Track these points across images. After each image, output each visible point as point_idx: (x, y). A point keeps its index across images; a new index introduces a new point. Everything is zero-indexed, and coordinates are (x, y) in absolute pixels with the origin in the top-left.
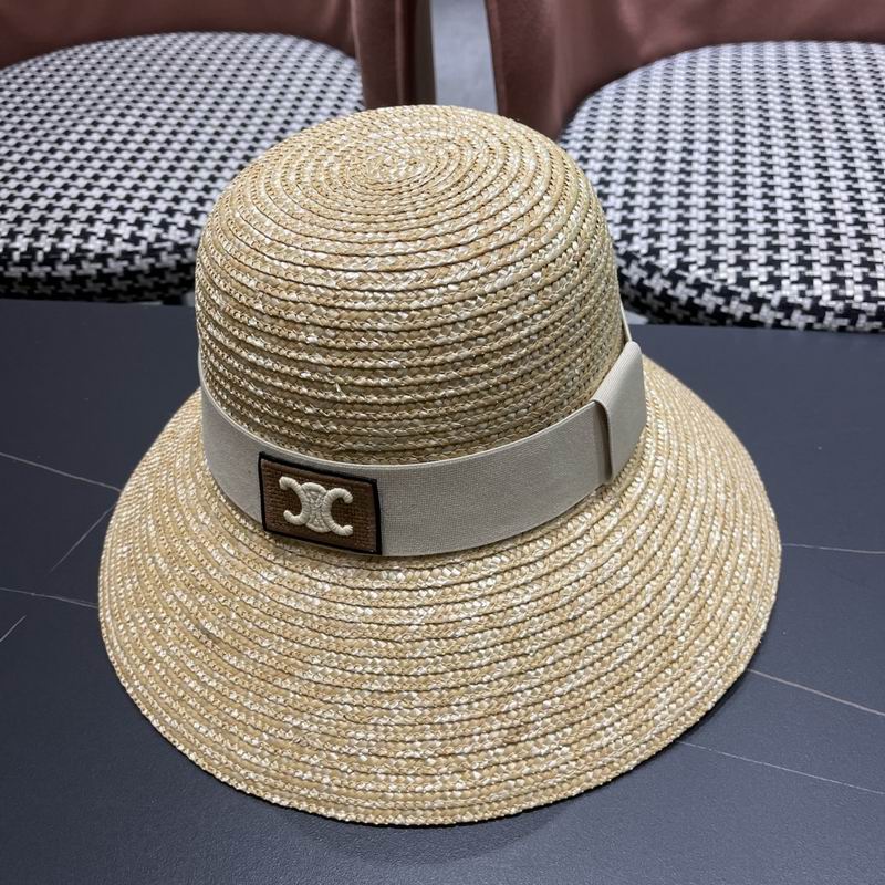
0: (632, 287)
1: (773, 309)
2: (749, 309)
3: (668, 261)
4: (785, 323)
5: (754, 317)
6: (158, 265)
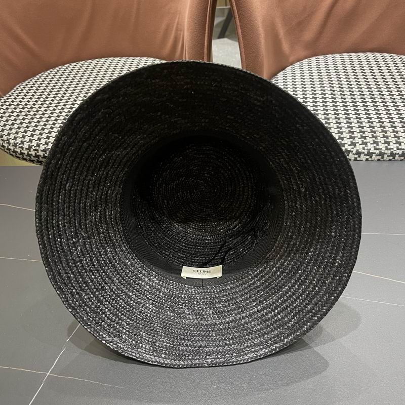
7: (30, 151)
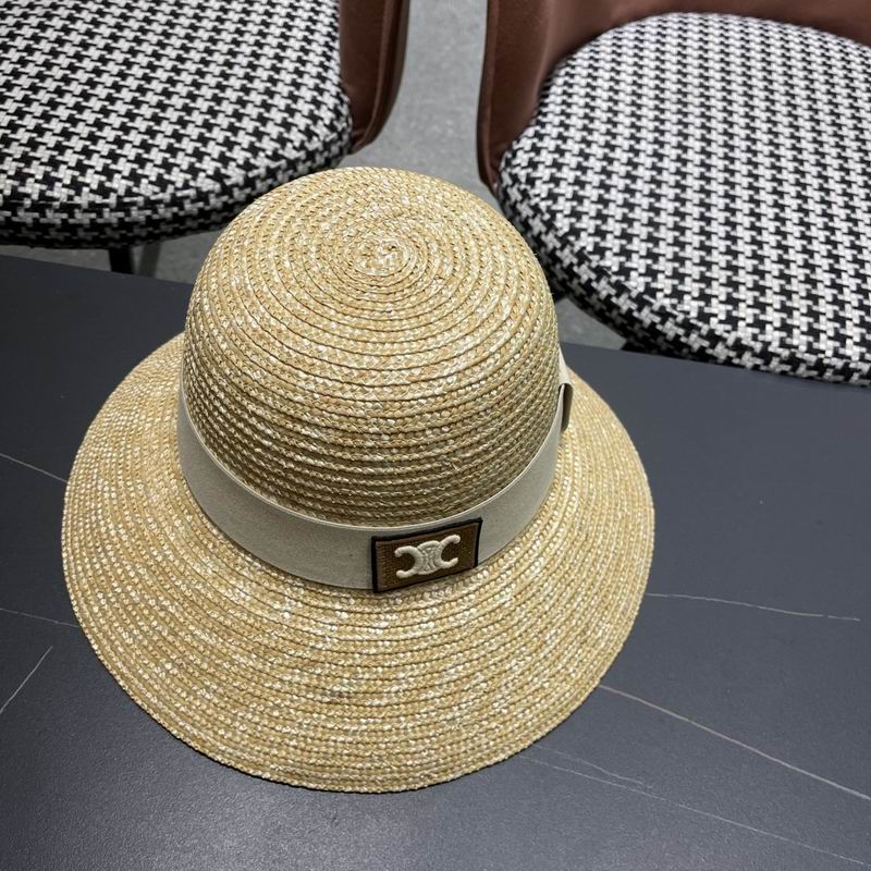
0: (599, 300)
1: (727, 347)
2: (706, 344)
3: (637, 283)
4: (736, 361)
5: (710, 351)
6: (127, 219)
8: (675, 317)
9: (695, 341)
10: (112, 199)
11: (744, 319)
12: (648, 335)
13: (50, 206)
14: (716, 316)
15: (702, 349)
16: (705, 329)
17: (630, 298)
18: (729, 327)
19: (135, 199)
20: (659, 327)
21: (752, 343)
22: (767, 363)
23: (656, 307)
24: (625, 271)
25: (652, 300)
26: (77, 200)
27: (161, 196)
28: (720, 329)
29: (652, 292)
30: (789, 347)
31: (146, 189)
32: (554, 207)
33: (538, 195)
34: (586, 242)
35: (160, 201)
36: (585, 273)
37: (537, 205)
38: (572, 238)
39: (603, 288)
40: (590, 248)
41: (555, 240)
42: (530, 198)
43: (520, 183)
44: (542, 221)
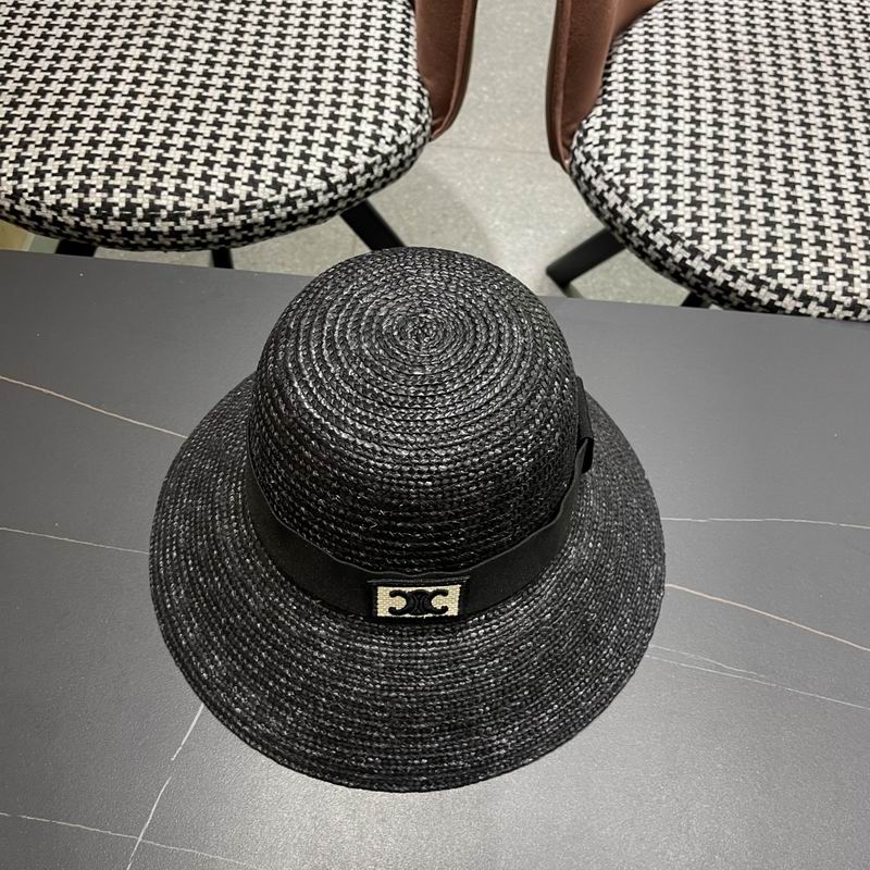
0: (675, 263)
1: (794, 299)
2: (775, 297)
3: (709, 247)
4: (803, 311)
5: (778, 304)
6: (249, 221)
7: (18, 203)
8: (745, 275)
9: (765, 296)
10: (236, 205)
11: (808, 273)
12: (721, 292)
13: (183, 215)
14: (782, 271)
15: (772, 302)
16: (773, 284)
17: (703, 260)
18: (795, 281)
19: (254, 202)
20: (731, 285)
21: (817, 294)
22: (831, 311)
23: (728, 267)
24: (697, 236)
25: (724, 261)
26: (206, 208)
27: (276, 198)
28: (787, 284)
29: (723, 253)
30: (852, 295)
31: (264, 193)
32: (627, 181)
33: (611, 171)
34: (660, 211)
35: (276, 203)
36: (660, 240)
37: (611, 179)
38: (646, 208)
39: (678, 252)
40: (664, 217)
41: (631, 211)
42: (604, 174)
43: (594, 160)
44: (617, 194)
